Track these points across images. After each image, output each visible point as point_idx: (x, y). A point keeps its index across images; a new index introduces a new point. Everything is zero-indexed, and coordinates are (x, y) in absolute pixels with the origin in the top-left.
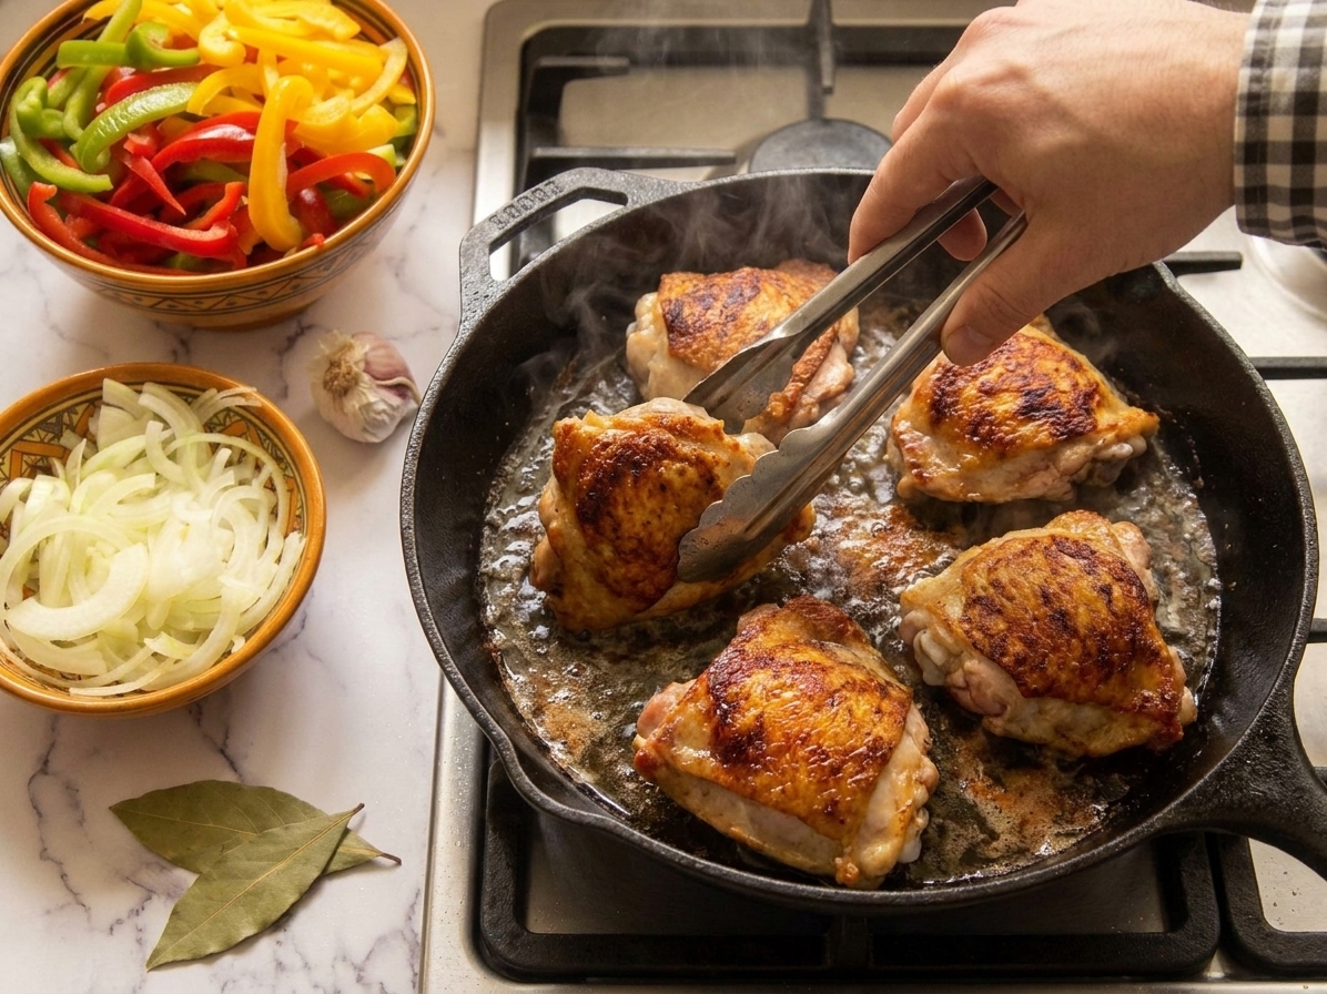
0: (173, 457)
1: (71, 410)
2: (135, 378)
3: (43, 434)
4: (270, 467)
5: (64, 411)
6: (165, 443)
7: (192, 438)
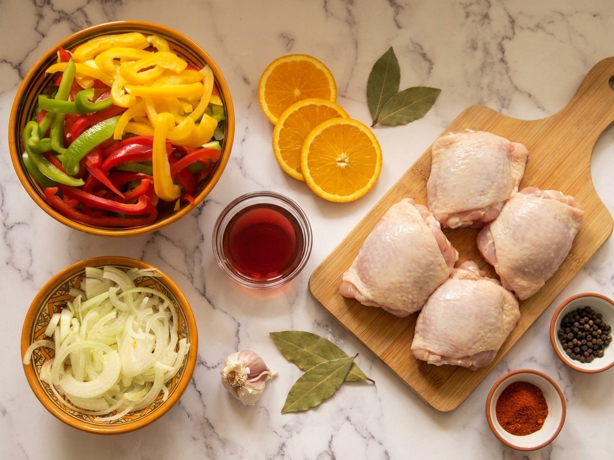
0: (122, 300)
1: (72, 280)
2: (100, 263)
3: (60, 292)
4: (167, 303)
5: (69, 281)
6: (118, 294)
7: (130, 291)
